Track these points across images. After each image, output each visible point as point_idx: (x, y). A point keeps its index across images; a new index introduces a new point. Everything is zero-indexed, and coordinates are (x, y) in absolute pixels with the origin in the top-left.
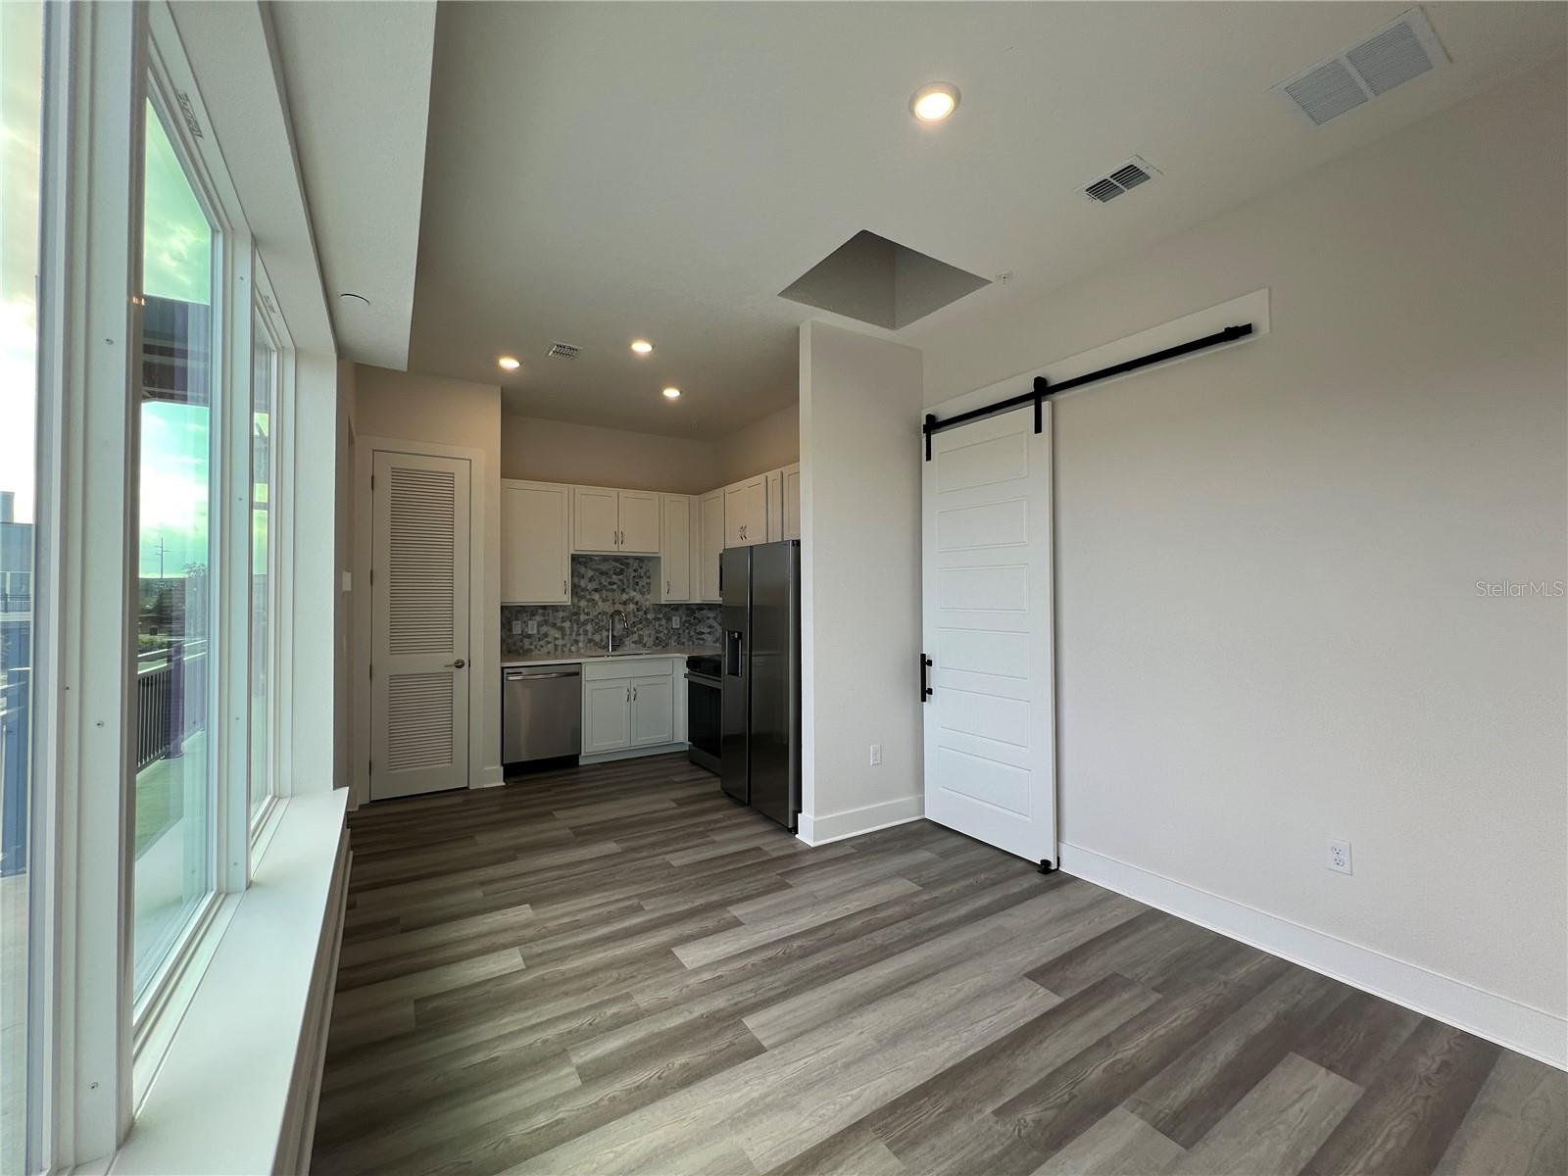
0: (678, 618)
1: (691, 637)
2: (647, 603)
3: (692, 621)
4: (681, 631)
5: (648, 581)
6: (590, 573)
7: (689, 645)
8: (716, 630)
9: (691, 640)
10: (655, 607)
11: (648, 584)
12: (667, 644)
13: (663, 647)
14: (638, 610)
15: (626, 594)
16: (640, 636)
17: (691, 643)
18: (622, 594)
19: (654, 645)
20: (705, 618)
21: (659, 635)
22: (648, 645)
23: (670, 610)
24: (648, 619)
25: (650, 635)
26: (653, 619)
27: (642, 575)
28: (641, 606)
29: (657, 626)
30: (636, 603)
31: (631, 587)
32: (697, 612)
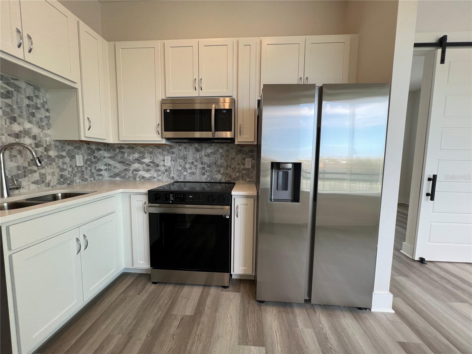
0: (81, 156)
1: (92, 173)
2: (48, 139)
3: (93, 160)
4: (84, 169)
7: (91, 181)
8: (113, 167)
9: (93, 176)
10: (58, 144)
11: (48, 118)
12: (72, 182)
13: (68, 184)
14: (37, 145)
15: (19, 124)
16: (43, 176)
17: (92, 179)
18: (11, 123)
19: (59, 184)
20: (102, 158)
21: (63, 173)
22: (52, 185)
23: (73, 148)
24: (49, 157)
25: (53, 174)
26: (57, 157)
27: (39, 106)
28: (40, 142)
29: (60, 164)
30: (34, 137)
31: (25, 116)
32: (96, 151)
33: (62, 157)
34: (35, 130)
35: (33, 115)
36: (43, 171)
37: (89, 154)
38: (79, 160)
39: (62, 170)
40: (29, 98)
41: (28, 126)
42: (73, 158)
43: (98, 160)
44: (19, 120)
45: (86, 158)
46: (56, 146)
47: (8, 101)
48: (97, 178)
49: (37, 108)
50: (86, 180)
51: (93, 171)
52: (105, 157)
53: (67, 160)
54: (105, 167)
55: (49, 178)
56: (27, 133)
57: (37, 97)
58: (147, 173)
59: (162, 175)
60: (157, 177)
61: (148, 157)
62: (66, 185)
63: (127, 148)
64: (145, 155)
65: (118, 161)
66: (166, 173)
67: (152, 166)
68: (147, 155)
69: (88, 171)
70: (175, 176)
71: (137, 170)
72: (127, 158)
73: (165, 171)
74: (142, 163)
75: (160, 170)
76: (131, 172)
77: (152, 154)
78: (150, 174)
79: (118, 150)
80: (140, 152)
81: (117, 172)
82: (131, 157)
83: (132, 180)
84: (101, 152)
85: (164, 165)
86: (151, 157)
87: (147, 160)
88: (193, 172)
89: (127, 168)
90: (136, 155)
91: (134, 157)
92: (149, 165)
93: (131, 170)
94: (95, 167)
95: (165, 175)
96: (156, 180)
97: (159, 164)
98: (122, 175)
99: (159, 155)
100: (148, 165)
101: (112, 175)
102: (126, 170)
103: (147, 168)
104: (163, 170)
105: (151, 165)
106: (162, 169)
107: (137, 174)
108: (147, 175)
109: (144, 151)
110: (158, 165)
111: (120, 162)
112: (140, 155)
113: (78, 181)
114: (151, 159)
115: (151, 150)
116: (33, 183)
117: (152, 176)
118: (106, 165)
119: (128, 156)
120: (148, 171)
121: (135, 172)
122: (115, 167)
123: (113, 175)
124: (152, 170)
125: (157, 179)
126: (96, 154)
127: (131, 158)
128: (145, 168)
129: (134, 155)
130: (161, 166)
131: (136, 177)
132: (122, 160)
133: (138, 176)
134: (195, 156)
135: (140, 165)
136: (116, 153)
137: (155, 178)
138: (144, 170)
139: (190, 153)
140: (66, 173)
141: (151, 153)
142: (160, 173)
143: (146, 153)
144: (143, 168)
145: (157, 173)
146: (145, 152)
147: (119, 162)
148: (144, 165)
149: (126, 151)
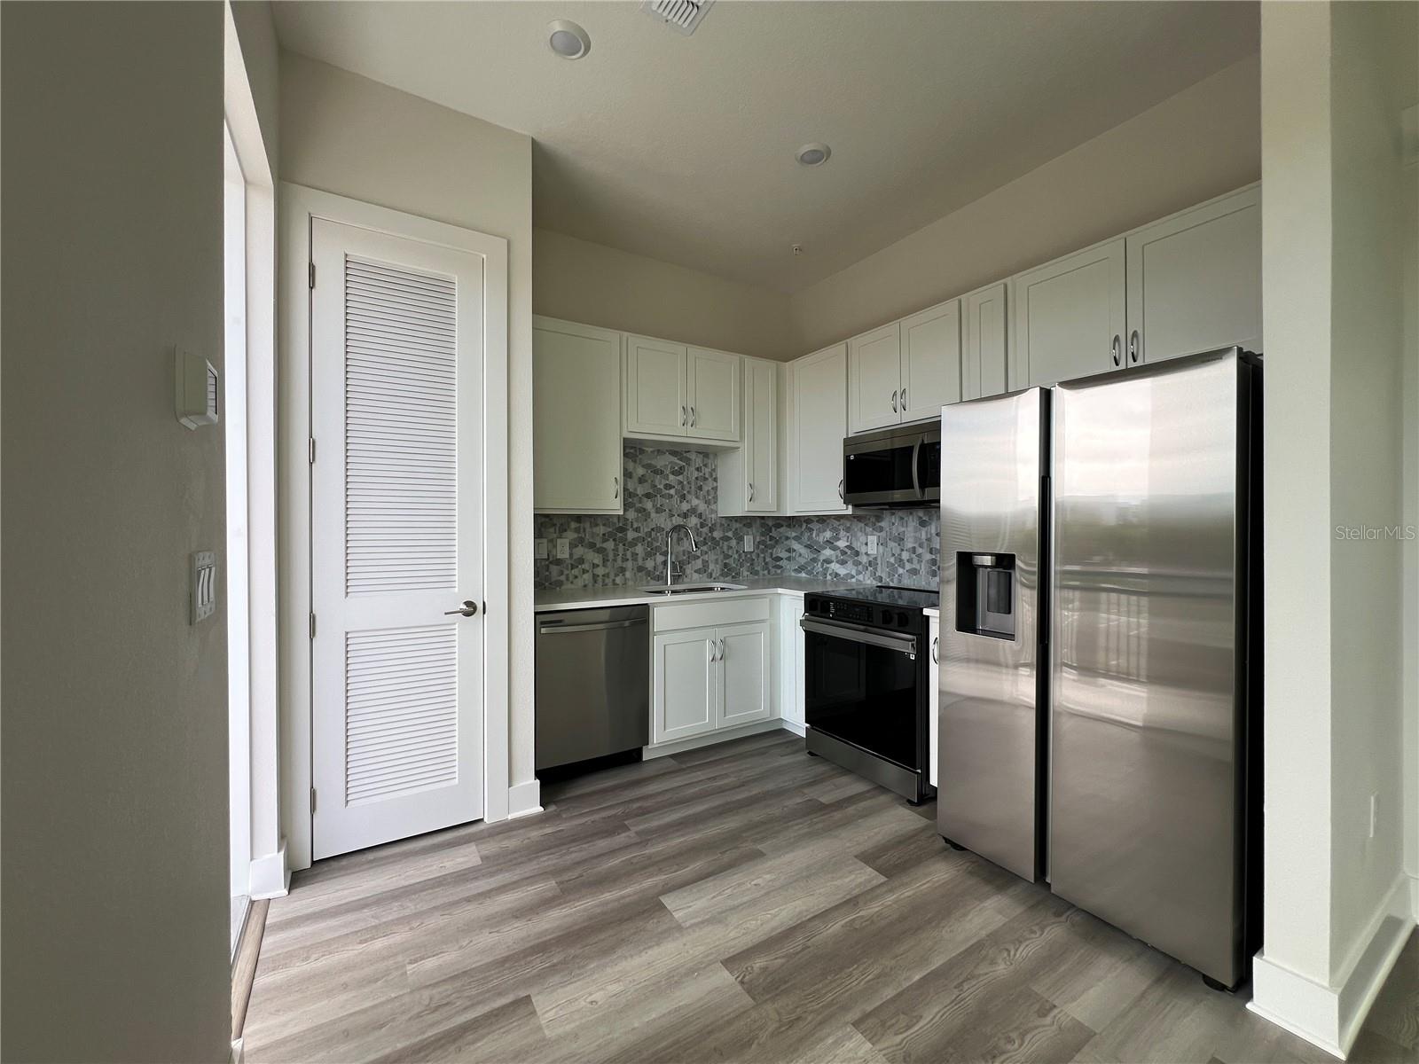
0: (751, 537)
2: (714, 516)
3: (768, 542)
4: (754, 556)
5: (715, 484)
7: (764, 575)
8: (798, 554)
9: (767, 568)
10: (724, 521)
11: (715, 489)
12: (738, 574)
13: (733, 577)
14: (702, 525)
15: (687, 502)
16: (705, 563)
17: (766, 572)
18: (681, 502)
19: (722, 575)
20: (783, 538)
21: (727, 561)
22: (714, 576)
23: (741, 525)
24: (714, 539)
25: (716, 562)
26: (721, 538)
27: (707, 476)
28: (705, 520)
29: (725, 548)
30: (700, 516)
31: (693, 493)
32: (773, 529)
33: (728, 539)
34: (702, 507)
35: (700, 488)
36: (706, 557)
37: (762, 534)
38: (748, 543)
39: (727, 556)
40: (697, 469)
41: (695, 502)
42: (740, 539)
43: (777, 542)
44: (689, 497)
45: (758, 540)
46: (722, 525)
47: (680, 478)
48: (773, 570)
49: (706, 479)
50: (757, 573)
51: (768, 559)
52: (787, 538)
53: (733, 543)
54: (788, 555)
55: (712, 566)
56: (693, 511)
57: (705, 465)
58: (842, 566)
59: (864, 572)
60: (856, 575)
61: (843, 537)
62: (730, 578)
63: (816, 523)
64: (839, 534)
66: (869, 568)
67: (849, 554)
68: (842, 533)
69: (761, 560)
70: (884, 576)
71: (828, 561)
72: (815, 539)
73: (868, 565)
74: (835, 548)
76: (820, 563)
77: (848, 534)
78: (846, 569)
79: (804, 527)
80: (834, 529)
81: (803, 564)
82: (821, 537)
83: (822, 578)
84: (782, 530)
85: (868, 552)
86: (848, 537)
87: (842, 544)
88: (916, 569)
89: (815, 556)
90: (828, 534)
91: (824, 537)
93: (820, 561)
94: (771, 554)
95: (868, 573)
96: (854, 580)
97: (859, 550)
98: (809, 568)
100: (844, 553)
101: (796, 567)
102: (814, 560)
103: (842, 557)
104: (866, 563)
105: (847, 553)
107: (829, 568)
108: (842, 571)
109: (839, 525)
110: (857, 553)
111: (808, 547)
112: (833, 535)
113: (746, 573)
114: (848, 541)
115: (849, 525)
116: (695, 572)
117: (848, 574)
118: (789, 550)
119: (818, 535)
120: (843, 563)
121: (825, 564)
122: (800, 555)
123: (798, 567)
124: (848, 562)
125: (857, 579)
126: (774, 534)
127: (821, 539)
128: (839, 558)
129: (824, 534)
130: (862, 554)
131: (826, 574)
132: (809, 543)
133: (830, 571)
134: (918, 535)
135: (833, 552)
136: (803, 532)
138: (837, 562)
139: (909, 529)
140: (730, 561)
143: (842, 530)
144: (837, 556)
145: (856, 568)
146: (840, 528)
147: (805, 546)
148: (839, 553)
149: (815, 526)
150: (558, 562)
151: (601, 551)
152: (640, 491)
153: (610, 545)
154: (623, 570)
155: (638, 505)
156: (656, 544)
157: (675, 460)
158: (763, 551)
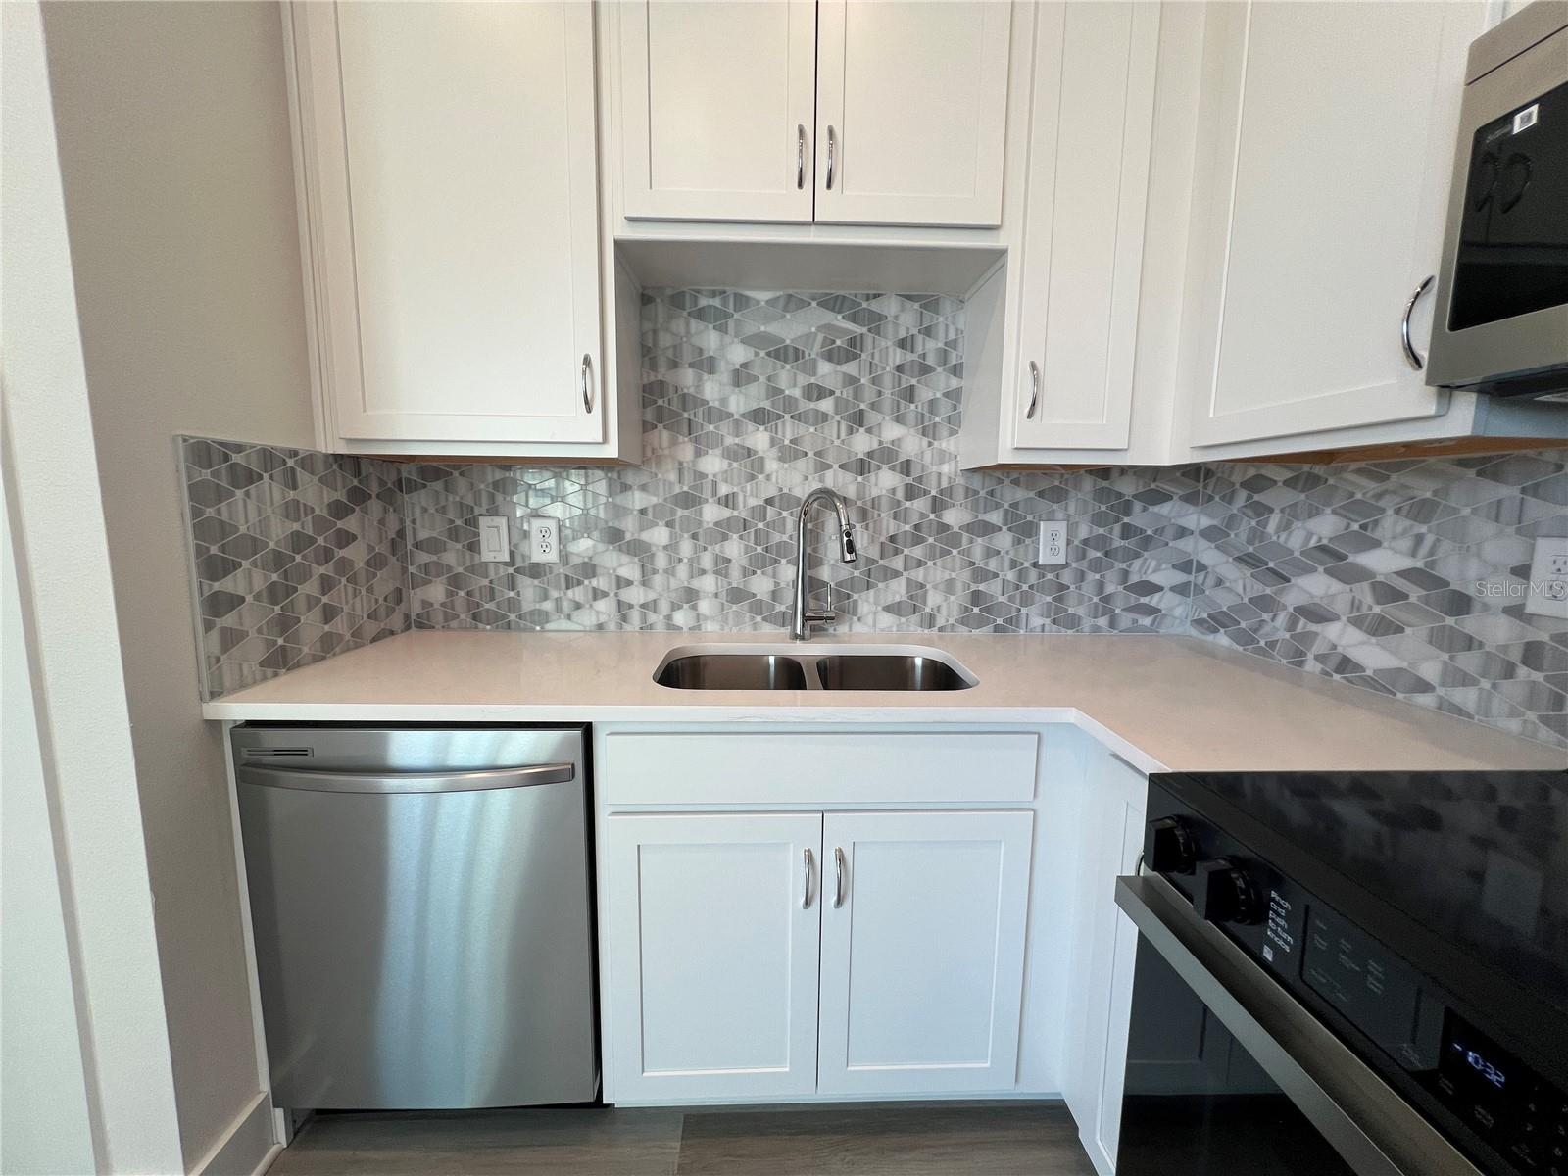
0: (1061, 528)
1: (1107, 599)
2: (946, 469)
3: (1118, 542)
4: (1067, 578)
5: (954, 383)
6: (738, 354)
7: (1096, 629)
8: (1211, 581)
9: (1108, 612)
10: (976, 482)
11: (954, 396)
13: (997, 629)
15: (869, 431)
17: (1103, 622)
18: (850, 432)
19: (964, 622)
20: (1169, 533)
21: (982, 587)
22: (940, 622)
23: (1032, 494)
24: (944, 528)
25: (949, 587)
26: (969, 528)
27: (931, 361)
28: (920, 479)
29: (977, 554)
31: (887, 404)
32: (1137, 506)
33: (987, 529)
34: (911, 444)
35: (910, 394)
36: (919, 575)
37: (1098, 519)
38: (1052, 543)
39: (981, 575)
40: (903, 344)
41: (891, 432)
42: (1026, 531)
43: (1146, 542)
44: (873, 417)
45: (1084, 532)
46: (970, 492)
47: (850, 368)
48: (1126, 620)
49: (925, 370)
51: (1110, 589)
52: (1182, 532)
53: (1004, 540)
54: (1180, 578)
55: (934, 599)
56: (886, 455)
57: (928, 332)
58: (1374, 640)
59: (1486, 684)
60: (1443, 684)
61: (1394, 538)
63: (1287, 483)
64: (1376, 523)
65: (1237, 554)
66: (1523, 672)
67: (1413, 599)
68: (1390, 524)
69: (1088, 588)
71: (1317, 614)
72: (1274, 538)
73: (1515, 655)
74: (1352, 575)
75: (1470, 643)
76: (1282, 619)
77: (1424, 522)
78: (1394, 653)
79: (1242, 496)
80: (1348, 508)
81: (1225, 609)
82: (1295, 533)
83: (1284, 661)
84: (1165, 509)
85: (1522, 606)
86: (1419, 539)
87: (1384, 561)
89: (1268, 591)
91: (1310, 535)
92: (1398, 596)
93: (1284, 607)
94: (1125, 574)
95: (1513, 690)
96: (1425, 700)
97: (1471, 591)
98: (1243, 625)
99: (1485, 529)
100: (1387, 593)
101: (1205, 616)
102: (1265, 603)
103: (1377, 609)
104: (1505, 648)
105: (1406, 596)
106: (1498, 632)
107: (1316, 634)
108: (1373, 656)
109: (1379, 496)
110: (1461, 604)
111: (1246, 560)
112: (1348, 527)
114: (1413, 554)
115: (1428, 495)
116: (888, 609)
117: (1400, 670)
118: (1185, 566)
119: (1285, 527)
120: (1381, 628)
121: (1303, 621)
122: (1219, 582)
123: (1210, 616)
124: (1408, 631)
125: (1440, 697)
126: (1138, 518)
127: (1296, 541)
128: (1365, 611)
130: (1486, 607)
131: (1303, 654)
132: (1251, 549)
133: (1319, 647)
135: (1336, 586)
136: (1235, 511)
137: (1424, 687)
138: (1357, 622)
140: (992, 588)
141: (1421, 511)
142: (1468, 661)
143: (1390, 512)
144: (1355, 605)
145: (1446, 656)
146: (1381, 503)
147: (1239, 559)
148: (1364, 592)
149: (1278, 498)
150: (536, 571)
151: (639, 550)
152: (737, 403)
153: (659, 536)
154: (691, 596)
155: (730, 441)
156: (777, 538)
157: (839, 321)
158: (1096, 565)
